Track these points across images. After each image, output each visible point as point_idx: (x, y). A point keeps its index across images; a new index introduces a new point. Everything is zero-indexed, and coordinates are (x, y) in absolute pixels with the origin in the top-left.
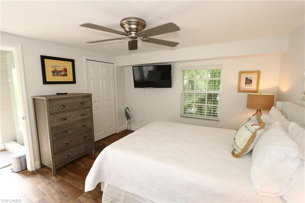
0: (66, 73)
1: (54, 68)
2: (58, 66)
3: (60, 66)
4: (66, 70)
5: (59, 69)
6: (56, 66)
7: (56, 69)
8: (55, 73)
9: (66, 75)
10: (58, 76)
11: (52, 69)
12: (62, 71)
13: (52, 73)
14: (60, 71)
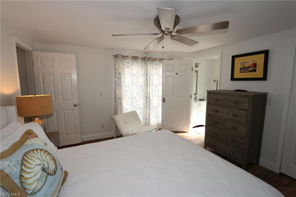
0: (255, 68)
1: (242, 65)
2: (246, 62)
3: (248, 62)
4: (255, 65)
5: (246, 65)
6: (244, 63)
7: (244, 66)
8: (243, 69)
9: (255, 70)
10: (245, 72)
11: (240, 66)
12: (250, 67)
13: (239, 70)
14: (248, 67)
